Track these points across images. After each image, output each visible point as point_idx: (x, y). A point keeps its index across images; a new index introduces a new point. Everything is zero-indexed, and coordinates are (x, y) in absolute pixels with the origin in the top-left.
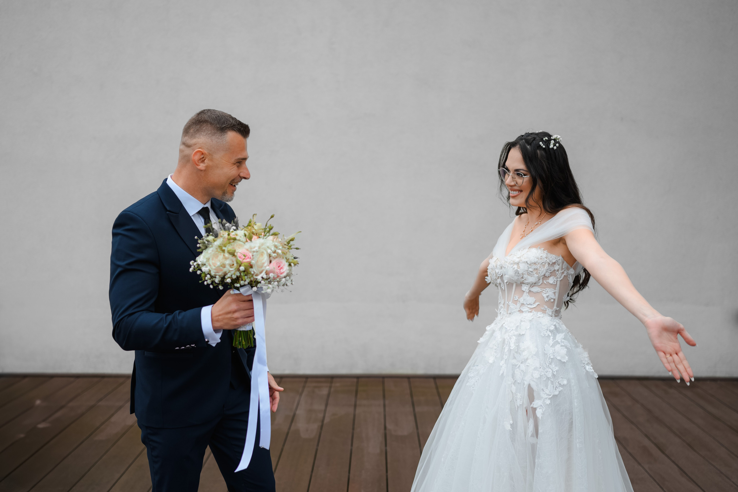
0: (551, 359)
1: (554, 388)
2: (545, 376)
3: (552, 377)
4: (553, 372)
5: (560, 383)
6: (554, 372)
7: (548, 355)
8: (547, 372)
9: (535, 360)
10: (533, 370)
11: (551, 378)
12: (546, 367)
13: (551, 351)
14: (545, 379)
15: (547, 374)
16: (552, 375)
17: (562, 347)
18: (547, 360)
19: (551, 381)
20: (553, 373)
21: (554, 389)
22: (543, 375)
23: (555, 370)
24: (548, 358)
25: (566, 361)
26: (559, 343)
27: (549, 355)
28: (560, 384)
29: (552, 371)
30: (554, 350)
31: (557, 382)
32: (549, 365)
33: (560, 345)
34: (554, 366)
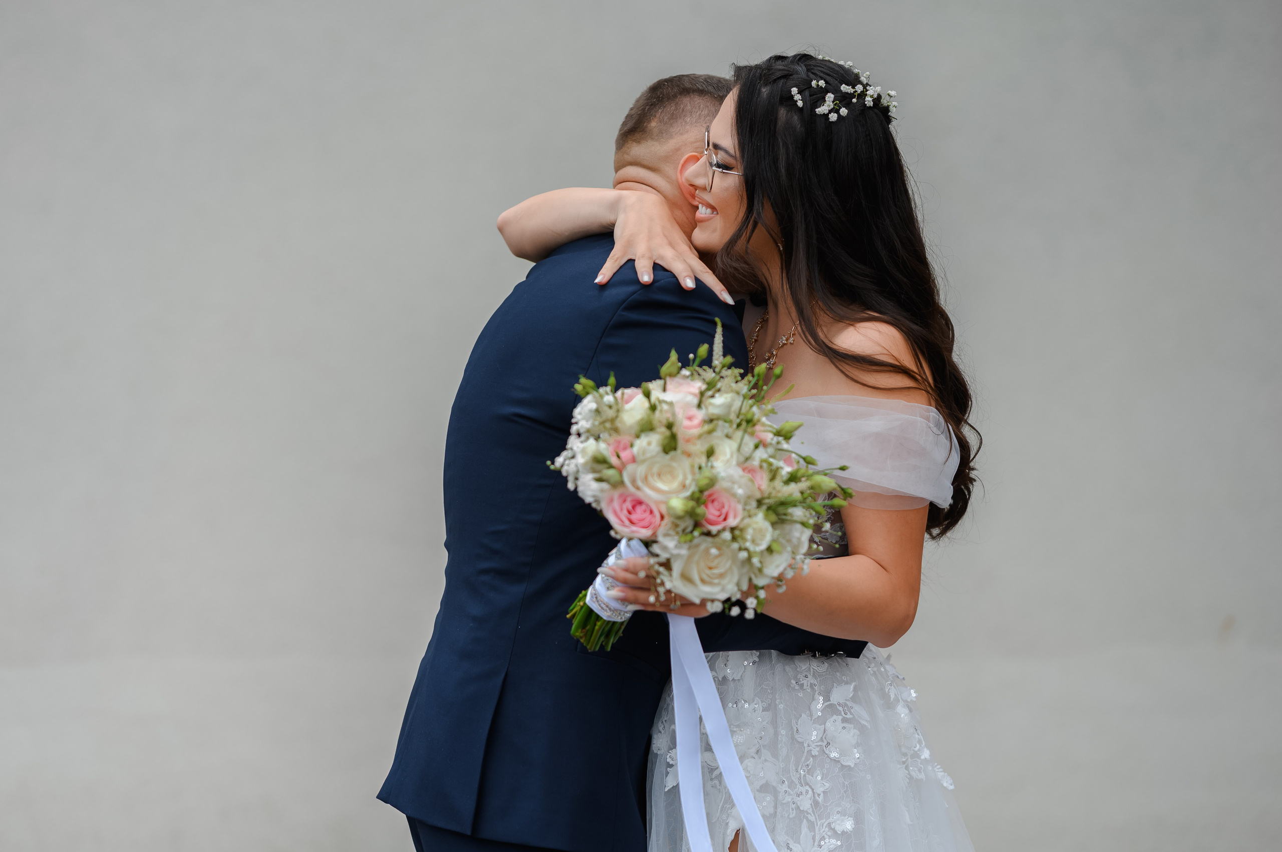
0: (811, 759)
1: (814, 841)
2: (793, 806)
3: (810, 811)
4: (816, 795)
5: (832, 826)
6: (819, 795)
7: (806, 745)
8: (798, 796)
9: (766, 760)
10: (757, 790)
11: (808, 813)
12: (796, 781)
13: (815, 733)
14: (794, 815)
15: (797, 799)
16: (811, 804)
17: (845, 725)
18: (803, 759)
19: (808, 821)
20: (814, 796)
21: (816, 843)
22: (789, 802)
23: (822, 789)
24: (805, 754)
25: (852, 766)
26: (838, 713)
27: (809, 746)
28: (834, 830)
29: (814, 793)
30: (823, 729)
31: (825, 825)
32: (807, 776)
33: (840, 717)
34: (819, 778)
